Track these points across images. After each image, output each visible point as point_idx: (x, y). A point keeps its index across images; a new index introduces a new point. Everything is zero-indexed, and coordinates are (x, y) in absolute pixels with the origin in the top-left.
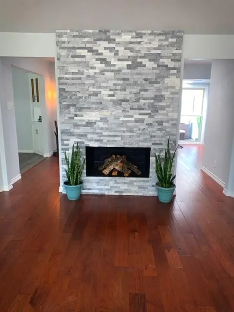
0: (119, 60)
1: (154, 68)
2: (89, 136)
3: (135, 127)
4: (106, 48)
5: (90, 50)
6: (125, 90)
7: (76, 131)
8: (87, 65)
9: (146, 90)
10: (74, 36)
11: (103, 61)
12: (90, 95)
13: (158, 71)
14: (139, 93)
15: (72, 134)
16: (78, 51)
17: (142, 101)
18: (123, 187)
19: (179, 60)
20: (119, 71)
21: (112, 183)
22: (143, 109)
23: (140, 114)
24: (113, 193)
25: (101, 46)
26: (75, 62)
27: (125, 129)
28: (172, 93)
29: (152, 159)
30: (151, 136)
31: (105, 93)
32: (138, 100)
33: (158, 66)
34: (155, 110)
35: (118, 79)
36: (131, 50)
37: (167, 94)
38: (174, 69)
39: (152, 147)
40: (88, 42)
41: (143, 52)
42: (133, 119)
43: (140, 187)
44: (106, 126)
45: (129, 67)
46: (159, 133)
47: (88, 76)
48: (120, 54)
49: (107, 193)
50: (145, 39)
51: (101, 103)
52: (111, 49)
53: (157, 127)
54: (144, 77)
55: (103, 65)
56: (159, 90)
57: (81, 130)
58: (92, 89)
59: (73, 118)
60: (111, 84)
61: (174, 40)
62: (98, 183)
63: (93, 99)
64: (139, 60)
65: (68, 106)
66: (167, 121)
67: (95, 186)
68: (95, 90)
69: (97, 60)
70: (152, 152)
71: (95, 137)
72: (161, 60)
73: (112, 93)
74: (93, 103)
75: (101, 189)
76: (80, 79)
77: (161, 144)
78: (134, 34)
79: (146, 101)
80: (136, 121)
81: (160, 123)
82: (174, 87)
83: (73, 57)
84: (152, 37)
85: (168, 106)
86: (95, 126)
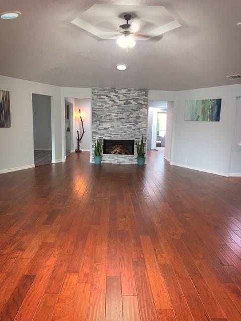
0: (120, 101)
1: (135, 105)
2: (106, 135)
3: (127, 130)
4: (114, 96)
5: (107, 96)
6: (122, 114)
7: (100, 132)
8: (106, 102)
9: (132, 114)
10: (100, 90)
11: (113, 101)
12: (107, 116)
13: (137, 106)
14: (129, 115)
15: (97, 134)
16: (102, 96)
17: (130, 119)
18: (121, 160)
19: (147, 101)
20: (120, 105)
21: (116, 158)
22: (130, 122)
23: (129, 125)
24: (116, 163)
25: (112, 95)
26: (100, 101)
27: (122, 132)
28: (144, 116)
29: (135, 146)
30: (135, 135)
31: (113, 115)
32: (128, 118)
33: (138, 104)
34: (136, 123)
35: (120, 109)
36: (126, 96)
37: (141, 116)
38: (144, 105)
39: (135, 140)
40: (107, 93)
41: (131, 98)
42: (126, 127)
43: (129, 160)
44: (113, 130)
45: (124, 104)
46: (138, 134)
47: (106, 108)
48: (121, 98)
49: (113, 163)
50: (131, 92)
51: (111, 120)
52: (117, 96)
53: (137, 131)
54: (131, 108)
55: (113, 103)
56: (138, 114)
57: (102, 132)
58: (107, 113)
59: (98, 126)
60: (116, 111)
61: (144, 93)
62: (109, 157)
63: (108, 118)
64: (129, 101)
65: (96, 121)
66: (142, 128)
67: (107, 159)
68: (109, 113)
69: (111, 100)
70: (135, 143)
71: (108, 135)
72: (139, 101)
73: (116, 115)
74: (108, 119)
75: (111, 161)
76: (102, 108)
77: (139, 139)
78: (127, 90)
79: (132, 119)
80: (128, 128)
81: (139, 129)
82: (144, 113)
83: (100, 99)
84: (134, 91)
85: (142, 122)
86: (108, 130)
